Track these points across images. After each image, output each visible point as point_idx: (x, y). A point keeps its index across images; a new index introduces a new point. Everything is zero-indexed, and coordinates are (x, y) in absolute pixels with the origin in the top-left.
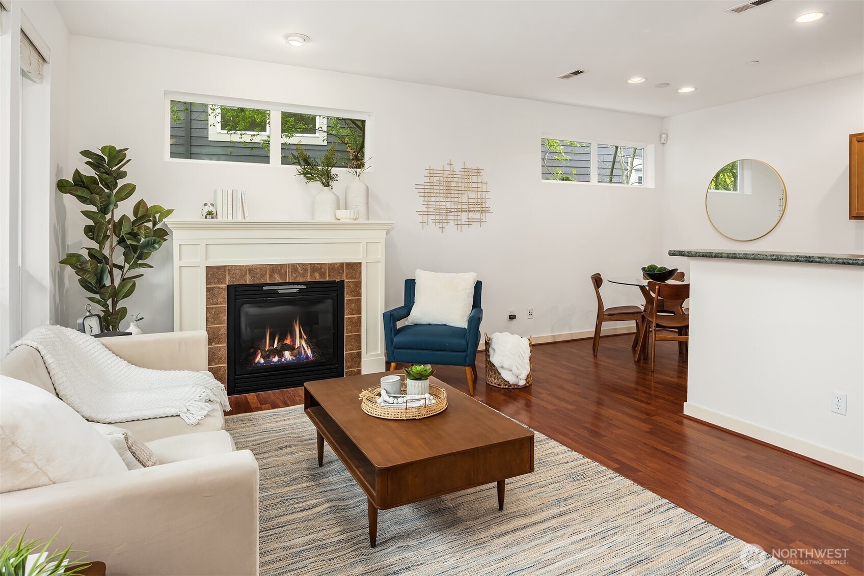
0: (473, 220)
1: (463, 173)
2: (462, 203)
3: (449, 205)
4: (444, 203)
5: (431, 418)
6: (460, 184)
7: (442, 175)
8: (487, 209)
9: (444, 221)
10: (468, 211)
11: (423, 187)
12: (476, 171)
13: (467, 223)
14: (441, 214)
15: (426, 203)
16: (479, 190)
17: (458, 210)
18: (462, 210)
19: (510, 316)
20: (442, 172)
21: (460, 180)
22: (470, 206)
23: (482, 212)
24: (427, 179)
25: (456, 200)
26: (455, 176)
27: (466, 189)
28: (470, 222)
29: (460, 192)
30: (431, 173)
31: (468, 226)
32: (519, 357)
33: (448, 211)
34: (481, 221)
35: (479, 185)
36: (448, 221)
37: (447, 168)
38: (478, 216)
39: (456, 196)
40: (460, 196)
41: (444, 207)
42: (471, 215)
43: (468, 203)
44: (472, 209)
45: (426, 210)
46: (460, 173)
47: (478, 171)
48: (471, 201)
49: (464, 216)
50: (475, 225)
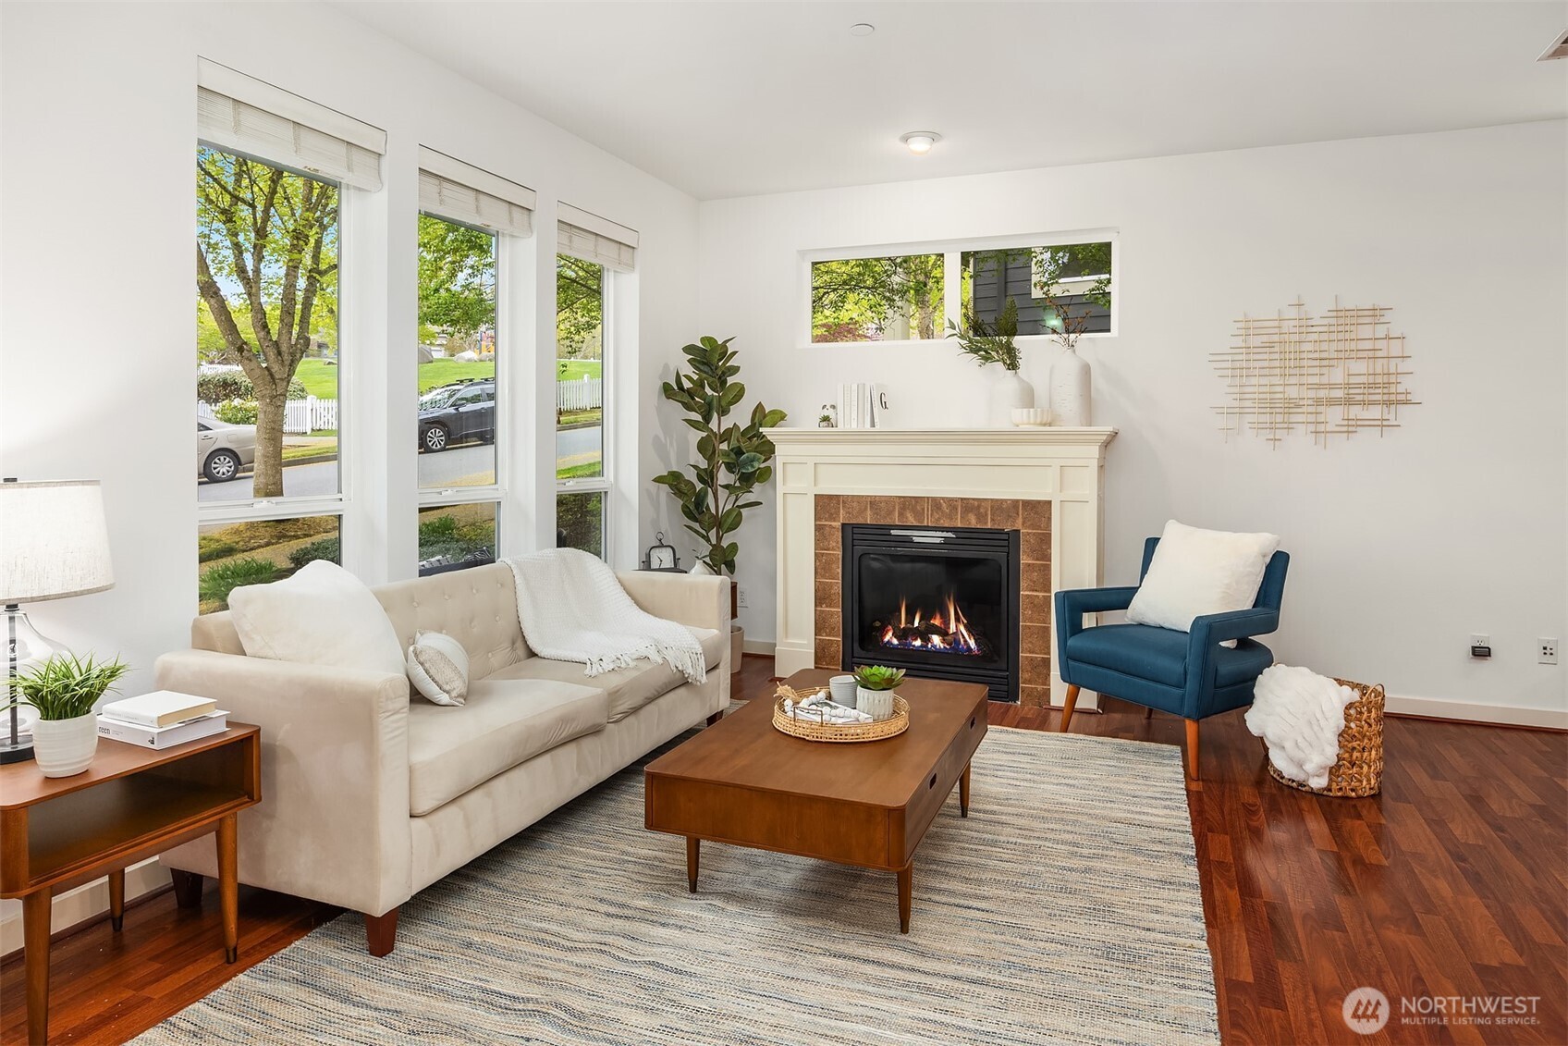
0: (1359, 423)
1: (1333, 321)
2: (1331, 386)
3: (1293, 392)
4: (1280, 389)
5: (840, 746)
6: (1325, 346)
7: (1277, 330)
8: (1402, 397)
9: (1278, 426)
10: (1349, 402)
11: (1230, 358)
12: (1371, 313)
13: (1345, 429)
14: (1273, 410)
15: (1237, 390)
16: (1379, 354)
17: (1318, 402)
18: (1332, 402)
19: (1474, 648)
20: (1276, 324)
21: (1325, 337)
22: (1352, 391)
23: (1388, 403)
24: (1239, 342)
25: (1316, 380)
26: (1314, 329)
27: (1341, 355)
28: (1351, 427)
29: (1326, 363)
30: (1249, 327)
31: (1346, 434)
32: (1310, 723)
33: (1292, 406)
34: (1383, 425)
35: (1379, 344)
36: (1291, 426)
37: (1293, 313)
38: (1375, 412)
39: (1316, 371)
40: (1325, 370)
41: (1281, 396)
42: (1356, 411)
43: (1348, 386)
44: (1359, 398)
45: (1236, 404)
46: (1326, 321)
47: (1376, 314)
48: (1353, 380)
49: (1335, 415)
50: (1366, 436)
